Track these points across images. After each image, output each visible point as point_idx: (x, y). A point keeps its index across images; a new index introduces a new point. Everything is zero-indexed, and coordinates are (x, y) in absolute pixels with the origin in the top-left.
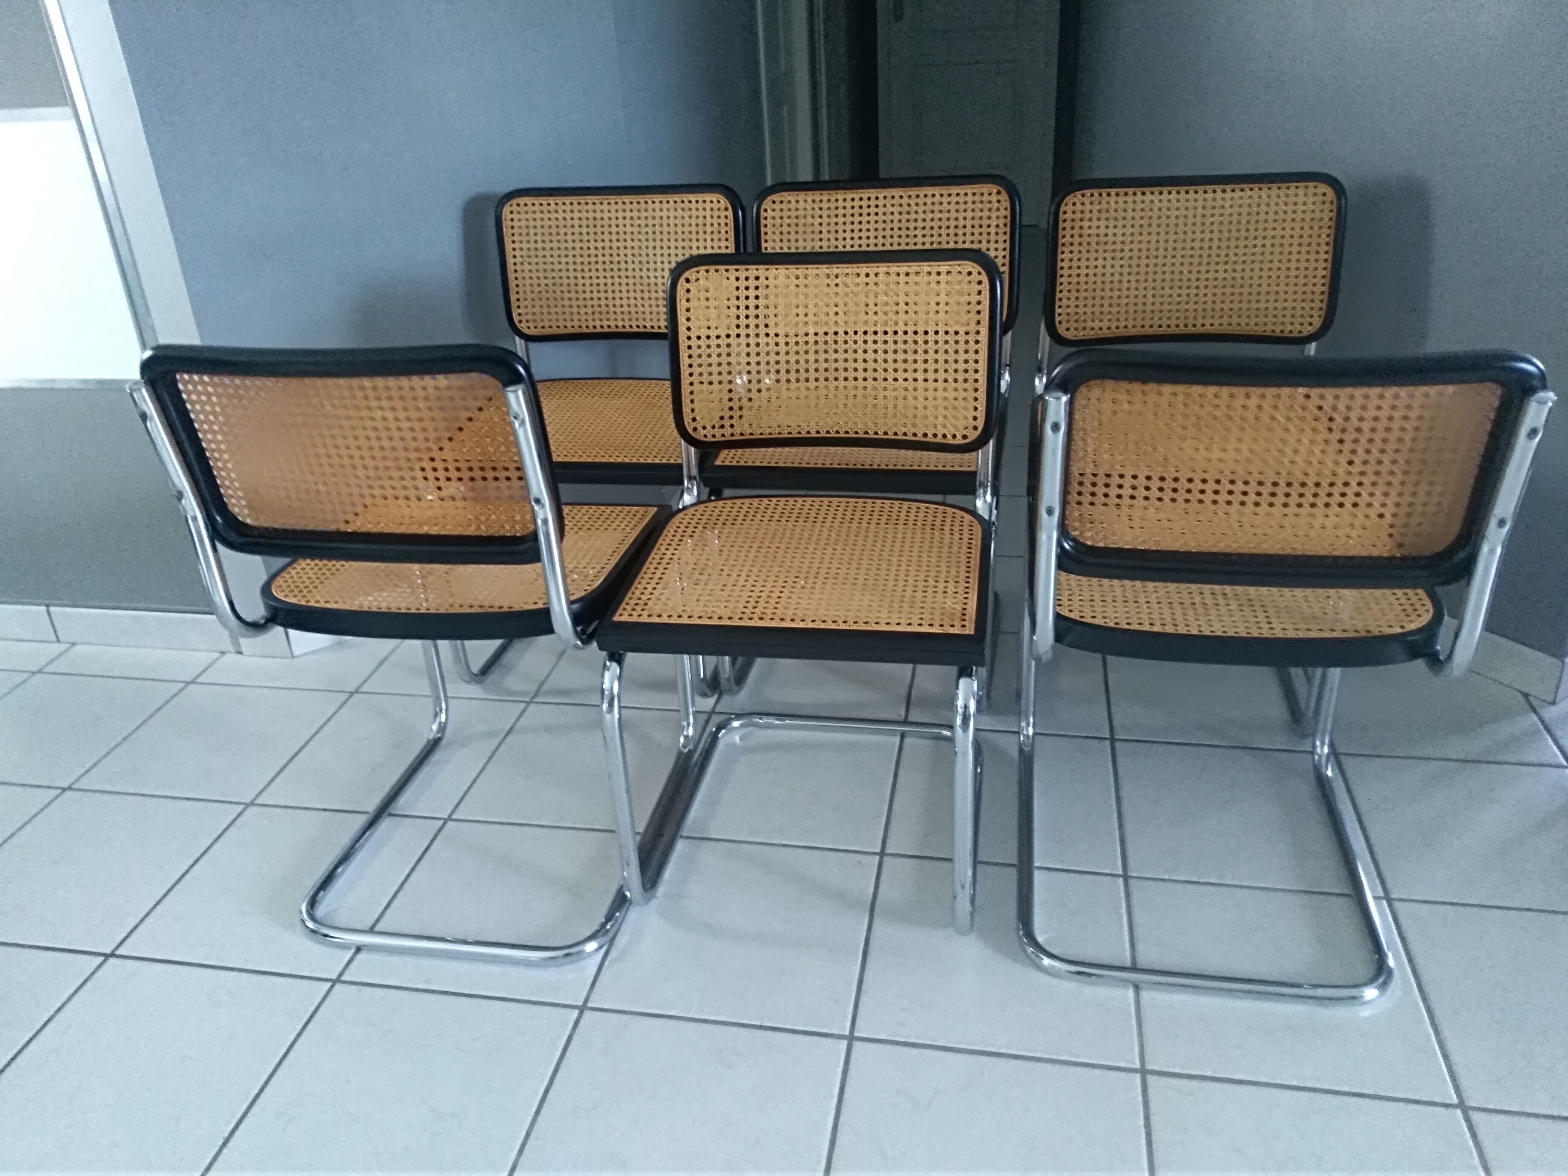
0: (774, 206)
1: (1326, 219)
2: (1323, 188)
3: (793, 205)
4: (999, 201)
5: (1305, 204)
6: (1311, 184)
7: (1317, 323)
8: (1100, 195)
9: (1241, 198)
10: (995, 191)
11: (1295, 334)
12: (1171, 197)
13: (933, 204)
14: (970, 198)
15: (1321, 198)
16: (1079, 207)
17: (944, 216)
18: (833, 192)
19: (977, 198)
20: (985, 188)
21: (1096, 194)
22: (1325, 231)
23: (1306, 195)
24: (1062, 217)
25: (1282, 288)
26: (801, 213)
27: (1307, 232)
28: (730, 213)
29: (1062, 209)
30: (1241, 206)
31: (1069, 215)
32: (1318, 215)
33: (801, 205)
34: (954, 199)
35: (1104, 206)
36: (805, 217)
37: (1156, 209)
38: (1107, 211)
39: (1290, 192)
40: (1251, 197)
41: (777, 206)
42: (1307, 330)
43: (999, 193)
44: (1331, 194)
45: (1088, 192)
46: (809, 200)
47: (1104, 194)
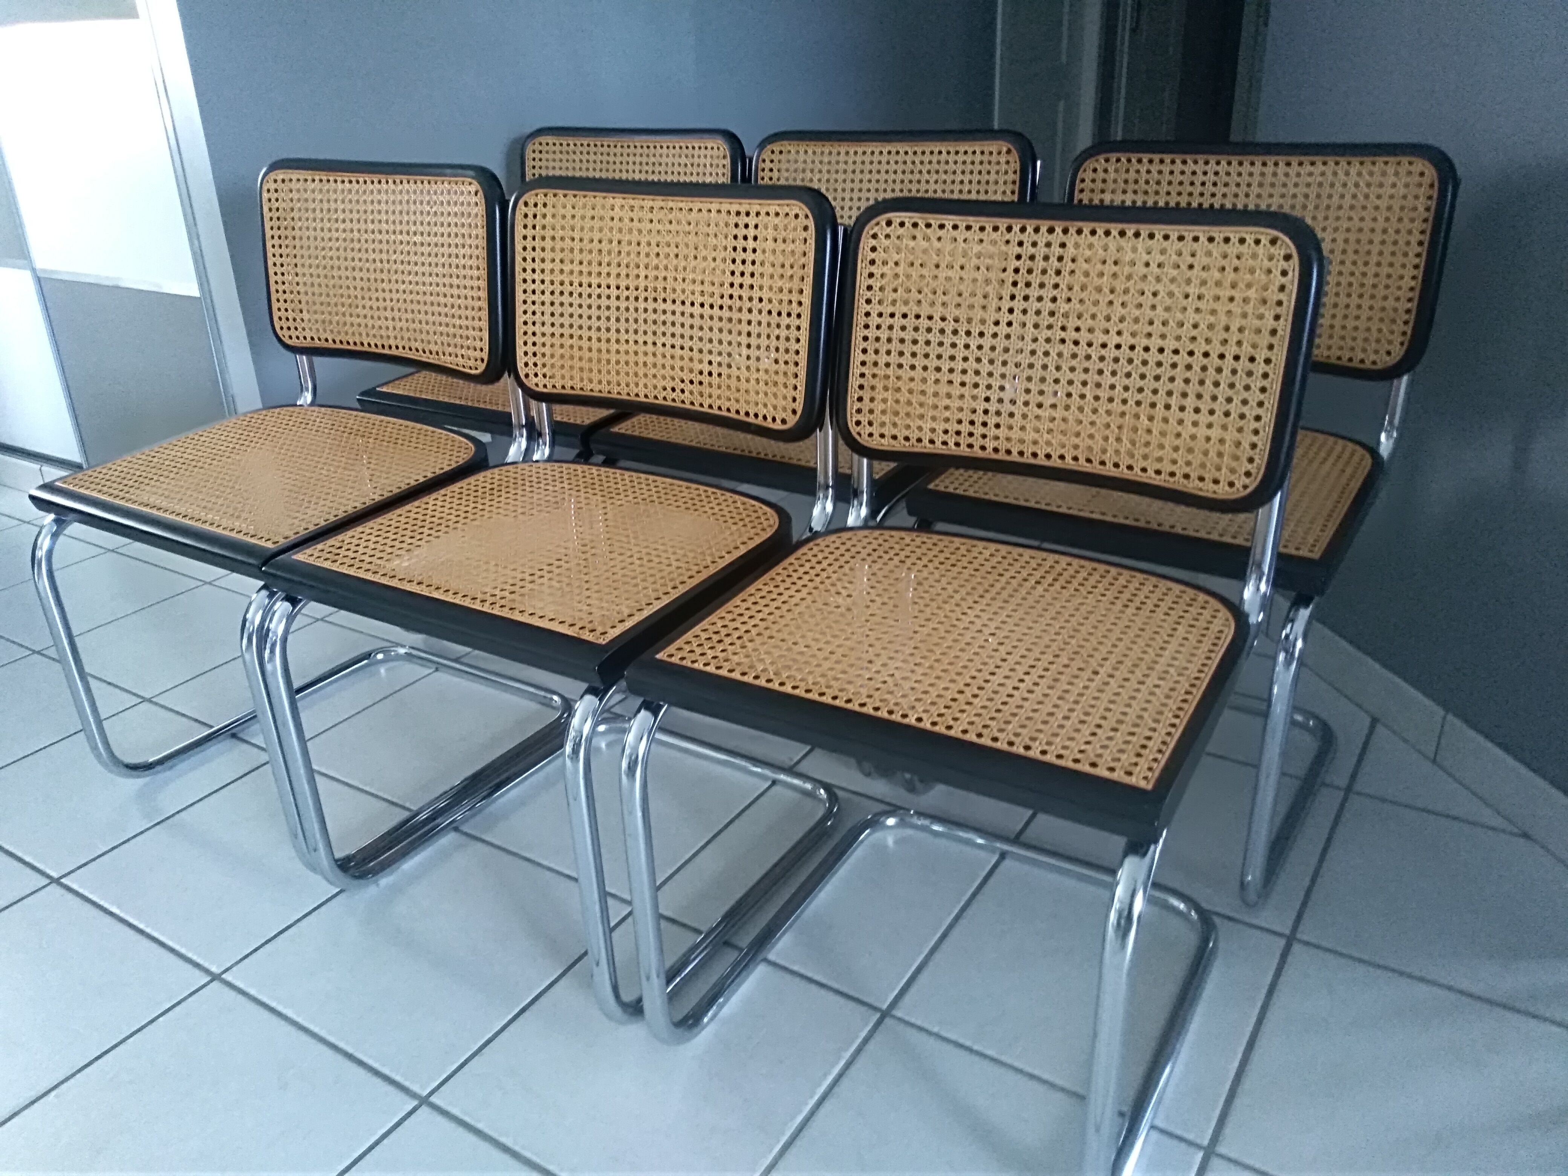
0: (773, 157)
1: (1421, 209)
2: (1420, 165)
3: (792, 157)
4: (1008, 162)
5: (1394, 185)
6: (1405, 160)
7: (1398, 352)
8: (1129, 161)
9: (1310, 174)
10: (1005, 149)
11: (1368, 365)
12: (1219, 168)
13: (939, 162)
14: (978, 158)
15: (1417, 179)
16: (1101, 175)
17: (949, 178)
18: (836, 144)
19: (986, 158)
20: (993, 146)
21: (1123, 160)
22: (1418, 225)
23: (1396, 174)
24: (1078, 186)
25: (1355, 300)
26: (801, 166)
27: (1394, 224)
28: (728, 162)
29: (1080, 175)
30: (1308, 185)
31: (1088, 184)
32: (1410, 202)
33: (802, 157)
34: (961, 158)
35: (1132, 175)
36: (804, 171)
37: (1198, 183)
38: (1136, 182)
39: (1376, 169)
40: (1323, 174)
41: (775, 157)
42: (1385, 361)
43: (1009, 152)
44: (1431, 173)
45: (1113, 157)
46: (810, 152)
47: (1134, 160)
